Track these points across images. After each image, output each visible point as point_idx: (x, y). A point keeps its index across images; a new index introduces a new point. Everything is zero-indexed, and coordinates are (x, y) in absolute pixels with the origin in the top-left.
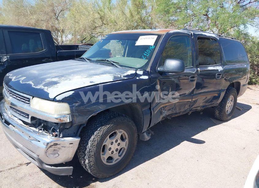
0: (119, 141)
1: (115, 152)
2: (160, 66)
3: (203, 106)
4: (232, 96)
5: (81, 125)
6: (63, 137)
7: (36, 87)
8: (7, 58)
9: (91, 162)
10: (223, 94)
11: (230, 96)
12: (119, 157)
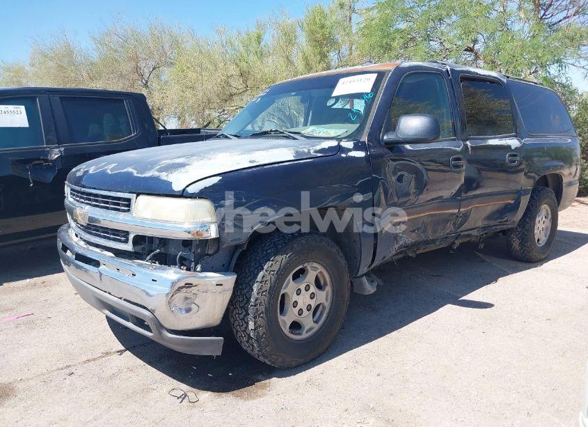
0: (313, 289)
1: (305, 312)
2: (387, 131)
3: (484, 228)
4: (546, 206)
5: (237, 247)
6: (203, 270)
7: (143, 176)
8: (61, 152)
9: (260, 326)
10: (525, 201)
11: (543, 206)
12: (315, 324)
